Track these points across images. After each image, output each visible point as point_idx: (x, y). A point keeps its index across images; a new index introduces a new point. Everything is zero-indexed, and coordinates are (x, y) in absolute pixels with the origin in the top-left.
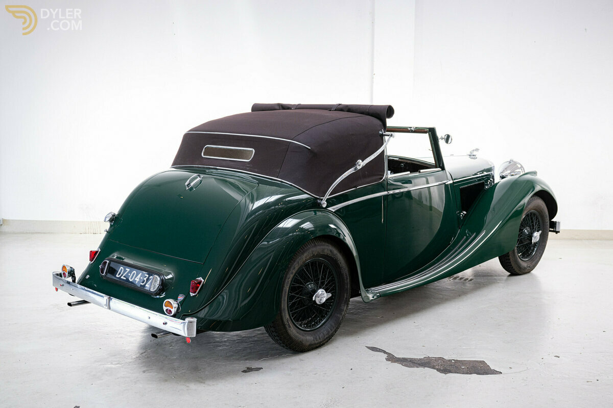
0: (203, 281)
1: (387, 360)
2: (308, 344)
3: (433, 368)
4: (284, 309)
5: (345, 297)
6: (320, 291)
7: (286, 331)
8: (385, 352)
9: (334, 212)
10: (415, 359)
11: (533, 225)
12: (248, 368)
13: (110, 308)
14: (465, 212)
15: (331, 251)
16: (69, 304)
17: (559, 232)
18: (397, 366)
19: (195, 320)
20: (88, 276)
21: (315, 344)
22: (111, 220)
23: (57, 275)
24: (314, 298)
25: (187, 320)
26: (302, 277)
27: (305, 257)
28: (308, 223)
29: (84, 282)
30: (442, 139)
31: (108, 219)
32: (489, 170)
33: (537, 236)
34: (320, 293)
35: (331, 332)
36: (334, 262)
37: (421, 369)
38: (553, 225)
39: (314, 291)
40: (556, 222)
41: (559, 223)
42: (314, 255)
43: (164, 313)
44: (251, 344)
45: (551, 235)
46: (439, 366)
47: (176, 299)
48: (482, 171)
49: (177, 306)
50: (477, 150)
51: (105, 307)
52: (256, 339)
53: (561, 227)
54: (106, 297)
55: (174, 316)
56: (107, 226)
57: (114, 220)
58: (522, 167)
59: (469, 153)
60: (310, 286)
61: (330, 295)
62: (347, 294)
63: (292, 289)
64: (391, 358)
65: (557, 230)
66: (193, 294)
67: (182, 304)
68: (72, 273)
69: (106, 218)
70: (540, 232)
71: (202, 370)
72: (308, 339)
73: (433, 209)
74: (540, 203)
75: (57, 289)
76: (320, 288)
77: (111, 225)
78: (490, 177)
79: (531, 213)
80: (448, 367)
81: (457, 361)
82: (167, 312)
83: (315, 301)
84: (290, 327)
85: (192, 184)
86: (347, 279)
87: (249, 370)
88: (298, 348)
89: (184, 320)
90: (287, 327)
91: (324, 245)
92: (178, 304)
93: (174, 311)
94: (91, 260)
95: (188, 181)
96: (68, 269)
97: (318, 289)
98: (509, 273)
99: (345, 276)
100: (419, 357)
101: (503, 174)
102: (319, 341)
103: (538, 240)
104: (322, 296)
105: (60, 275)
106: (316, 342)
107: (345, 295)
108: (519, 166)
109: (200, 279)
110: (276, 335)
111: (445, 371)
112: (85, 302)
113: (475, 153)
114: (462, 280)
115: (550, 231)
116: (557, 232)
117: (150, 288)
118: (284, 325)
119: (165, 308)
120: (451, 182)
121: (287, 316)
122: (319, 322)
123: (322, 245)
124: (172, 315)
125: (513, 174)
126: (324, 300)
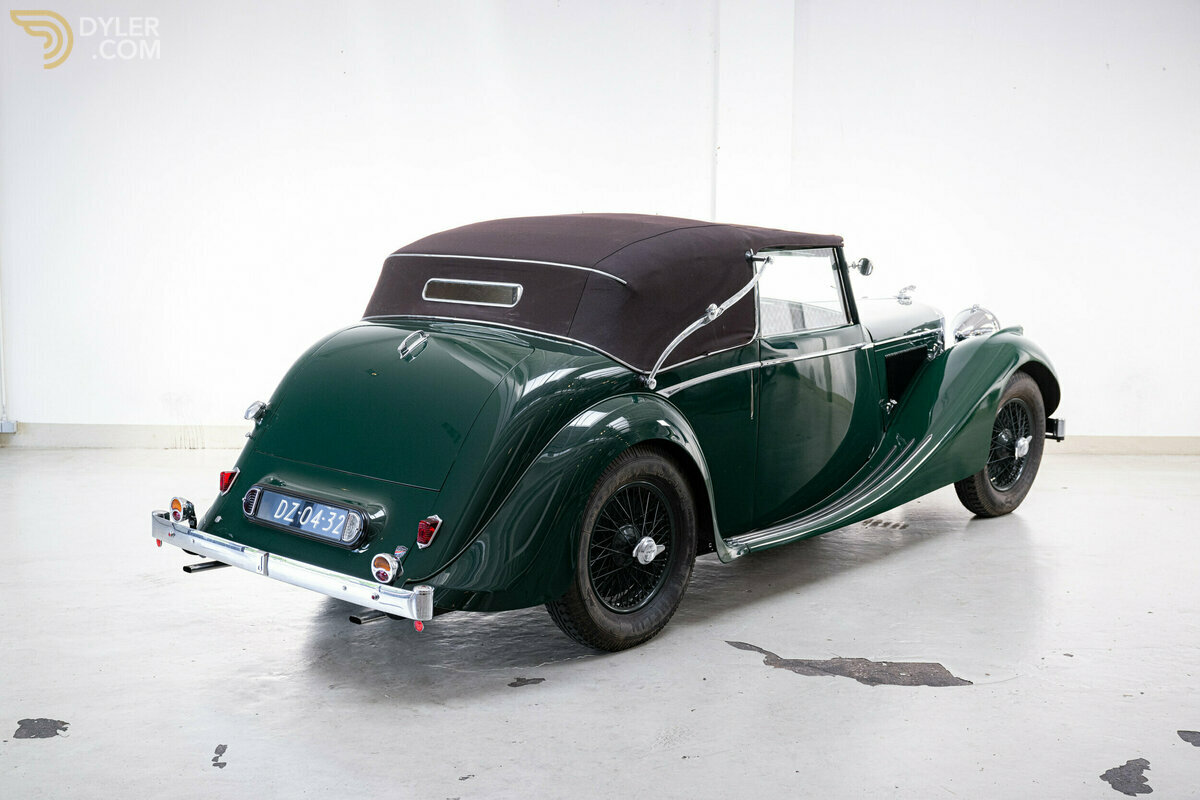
0: (441, 521)
1: (767, 663)
2: (623, 636)
3: (850, 675)
4: (583, 573)
5: (688, 552)
6: (646, 541)
7: (586, 612)
8: (761, 650)
9: (669, 399)
10: (816, 662)
11: (1017, 427)
12: (518, 679)
13: (267, 573)
14: (894, 402)
15: (664, 470)
16: (187, 569)
17: (1062, 438)
18: (785, 672)
19: (430, 590)
20: (219, 519)
21: (635, 637)
22: (258, 417)
23: (161, 516)
24: (634, 552)
25: (417, 589)
26: (613, 515)
27: (617, 480)
28: (622, 419)
29: (210, 527)
30: (854, 266)
31: (252, 414)
32: (934, 325)
33: (1023, 445)
34: (646, 544)
35: (663, 617)
36: (668, 487)
37: (828, 678)
38: (1053, 426)
39: (635, 541)
40: (1057, 420)
41: (1063, 421)
42: (634, 476)
43: (371, 578)
44: (519, 639)
45: (1049, 444)
46: (859, 673)
47: (392, 553)
48: (922, 327)
49: (397, 565)
50: (912, 288)
51: (258, 571)
52: (525, 630)
53: (1068, 430)
54: (261, 554)
55: (391, 584)
56: (251, 426)
57: (263, 415)
58: (995, 318)
59: (898, 295)
60: (627, 532)
61: (662, 548)
62: (691, 547)
63: (597, 536)
64: (773, 660)
65: (1059, 435)
66: (424, 546)
67: (403, 562)
68: (189, 513)
69: (248, 412)
70: (1030, 437)
71: (437, 683)
72: (624, 627)
73: (834, 397)
74: (1029, 384)
75: (159, 543)
76: (646, 535)
77: (257, 424)
78: (933, 338)
79: (1013, 404)
80: (875, 674)
81: (891, 664)
82: (379, 577)
83: (636, 558)
84: (592, 604)
85: (410, 349)
86: (691, 520)
87: (520, 682)
88: (604, 644)
89: (411, 589)
90: (588, 603)
91: (652, 458)
92: (399, 563)
93: (391, 574)
94: (223, 488)
95: (404, 343)
96: (184, 505)
97: (641, 537)
98: (974, 515)
99: (687, 512)
100: (822, 658)
101: (961, 333)
102: (643, 631)
103: (1026, 452)
104: (648, 549)
105: (167, 516)
106: (637, 633)
107: (688, 550)
108: (990, 317)
109: (436, 517)
110: (567, 619)
111: (872, 680)
112: (217, 564)
113: (908, 294)
114: (888, 527)
115: (1048, 437)
116: (1059, 439)
117: (342, 535)
118: (583, 601)
119: (374, 570)
120: (871, 345)
121: (588, 586)
122: (642, 598)
123: (649, 457)
124: (387, 582)
125: (978, 331)
126: (652, 557)
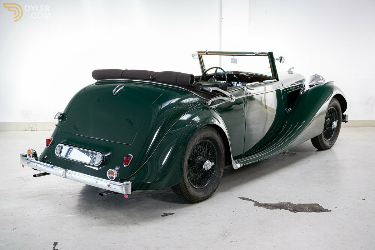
0: (132, 156)
1: (255, 205)
2: (201, 197)
3: (286, 209)
4: (185, 176)
6: (207, 162)
7: (188, 191)
8: (252, 200)
9: (215, 109)
10: (273, 204)
11: (332, 117)
12: (164, 214)
13: (66, 177)
14: (290, 109)
15: (212, 134)
16: (35, 176)
17: (347, 121)
18: (262, 208)
19: (130, 183)
20: (46, 157)
21: (206, 197)
22: (59, 118)
23: (24, 156)
24: (203, 167)
25: (125, 183)
27: (196, 140)
28: (197, 117)
29: (43, 160)
30: (277, 60)
31: (57, 117)
32: (301, 81)
33: (335, 124)
34: (208, 163)
35: (215, 188)
36: (213, 140)
37: (278, 210)
38: (344, 117)
39: (203, 162)
40: (345, 115)
41: (347, 115)
42: (201, 138)
43: (108, 179)
44: (162, 198)
45: (343, 123)
46: (289, 208)
47: (114, 169)
48: (297, 82)
49: (117, 174)
50: (293, 68)
51: (62, 176)
52: (164, 195)
53: (349, 119)
54: (63, 170)
55: (115, 180)
56: (57, 121)
57: (62, 117)
58: (323, 79)
59: (288, 70)
60: (200, 159)
61: (213, 164)
63: (189, 162)
64: (257, 204)
65: (346, 120)
66: (126, 166)
67: (119, 171)
68: (35, 155)
69: (55, 116)
70: (337, 121)
71: (134, 216)
72: (201, 194)
73: (267, 107)
74: (336, 102)
75: (23, 166)
76: (207, 160)
77: (59, 121)
78: (302, 86)
79: (330, 109)
80: (296, 208)
81: (300, 205)
82: (110, 178)
83: (204, 169)
85: (117, 91)
87: (165, 215)
88: (192, 200)
89: (123, 183)
90: (188, 187)
92: (117, 172)
93: (115, 177)
94: (47, 145)
95: (115, 90)
96: (32, 152)
97: (205, 161)
98: (317, 149)
99: (221, 149)
100: (275, 203)
101: (311, 84)
102: (208, 194)
103: (336, 127)
104: (208, 165)
105: (26, 156)
106: (206, 195)
108: (321, 78)
109: (131, 155)
111: (294, 211)
112: (46, 174)
113: (292, 70)
114: (289, 154)
115: (342, 121)
116: (346, 122)
117: (94, 162)
119: (108, 175)
120: (283, 89)
121: (187, 180)
122: (207, 181)
123: (206, 131)
124: (113, 180)
125: (317, 84)
126: (209, 168)
